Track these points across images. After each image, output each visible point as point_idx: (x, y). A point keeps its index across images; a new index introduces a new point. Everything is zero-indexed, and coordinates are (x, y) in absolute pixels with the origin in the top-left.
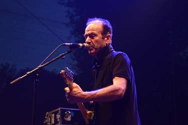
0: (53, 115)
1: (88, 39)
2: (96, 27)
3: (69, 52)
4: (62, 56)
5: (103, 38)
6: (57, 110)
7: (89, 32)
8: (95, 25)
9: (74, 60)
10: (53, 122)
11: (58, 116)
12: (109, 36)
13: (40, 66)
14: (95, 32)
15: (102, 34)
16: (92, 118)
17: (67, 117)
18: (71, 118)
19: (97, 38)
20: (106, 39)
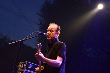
0: (23, 64)
1: (49, 32)
2: (54, 27)
3: (39, 36)
4: (35, 37)
5: (56, 34)
6: (25, 62)
7: (50, 29)
8: (53, 26)
9: (37, 41)
10: (22, 67)
11: (25, 65)
12: (59, 33)
13: (24, 39)
14: (53, 30)
15: (56, 31)
16: (43, 70)
17: (29, 67)
18: (31, 67)
19: (53, 33)
20: (57, 34)
